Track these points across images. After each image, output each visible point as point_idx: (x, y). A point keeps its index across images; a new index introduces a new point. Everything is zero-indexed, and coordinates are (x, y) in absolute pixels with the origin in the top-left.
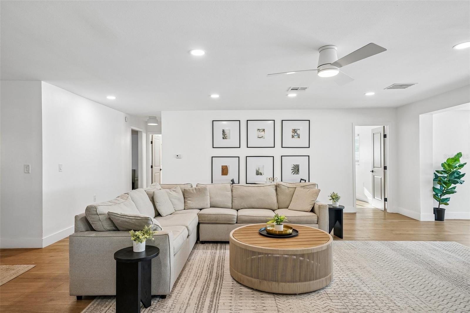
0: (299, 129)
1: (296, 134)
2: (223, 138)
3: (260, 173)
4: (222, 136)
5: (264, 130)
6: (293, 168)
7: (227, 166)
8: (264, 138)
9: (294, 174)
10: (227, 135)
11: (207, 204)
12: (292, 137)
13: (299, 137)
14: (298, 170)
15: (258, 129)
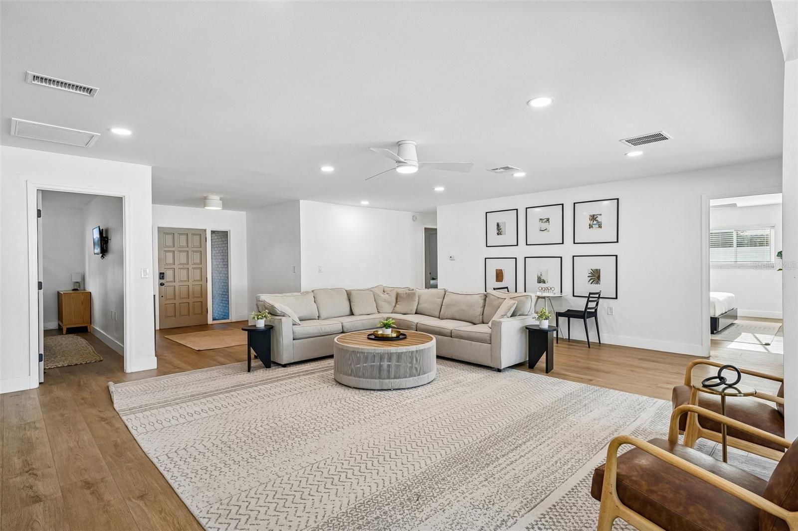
0: (601, 215)
1: (595, 222)
2: (498, 234)
3: (543, 280)
4: (496, 231)
5: (548, 220)
6: (591, 275)
7: (501, 270)
8: (549, 231)
9: (592, 283)
10: (503, 230)
11: (412, 310)
12: (589, 227)
13: (600, 227)
14: (599, 278)
15: (541, 219)
